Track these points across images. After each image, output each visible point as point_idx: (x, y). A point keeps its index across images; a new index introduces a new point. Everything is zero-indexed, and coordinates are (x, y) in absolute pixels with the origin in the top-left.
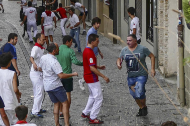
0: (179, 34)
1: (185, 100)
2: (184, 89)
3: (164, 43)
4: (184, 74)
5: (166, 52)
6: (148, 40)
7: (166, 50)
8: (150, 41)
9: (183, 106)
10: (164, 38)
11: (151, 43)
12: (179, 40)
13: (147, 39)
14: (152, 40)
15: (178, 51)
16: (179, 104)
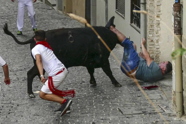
0: (176, 16)
1: (183, 107)
2: (182, 93)
3: (155, 28)
4: (182, 71)
5: (157, 41)
6: (133, 24)
7: (157, 38)
8: (135, 26)
9: (181, 116)
10: (155, 22)
11: (138, 28)
12: (175, 24)
13: (131, 22)
14: (139, 25)
15: (173, 40)
16: (175, 113)
